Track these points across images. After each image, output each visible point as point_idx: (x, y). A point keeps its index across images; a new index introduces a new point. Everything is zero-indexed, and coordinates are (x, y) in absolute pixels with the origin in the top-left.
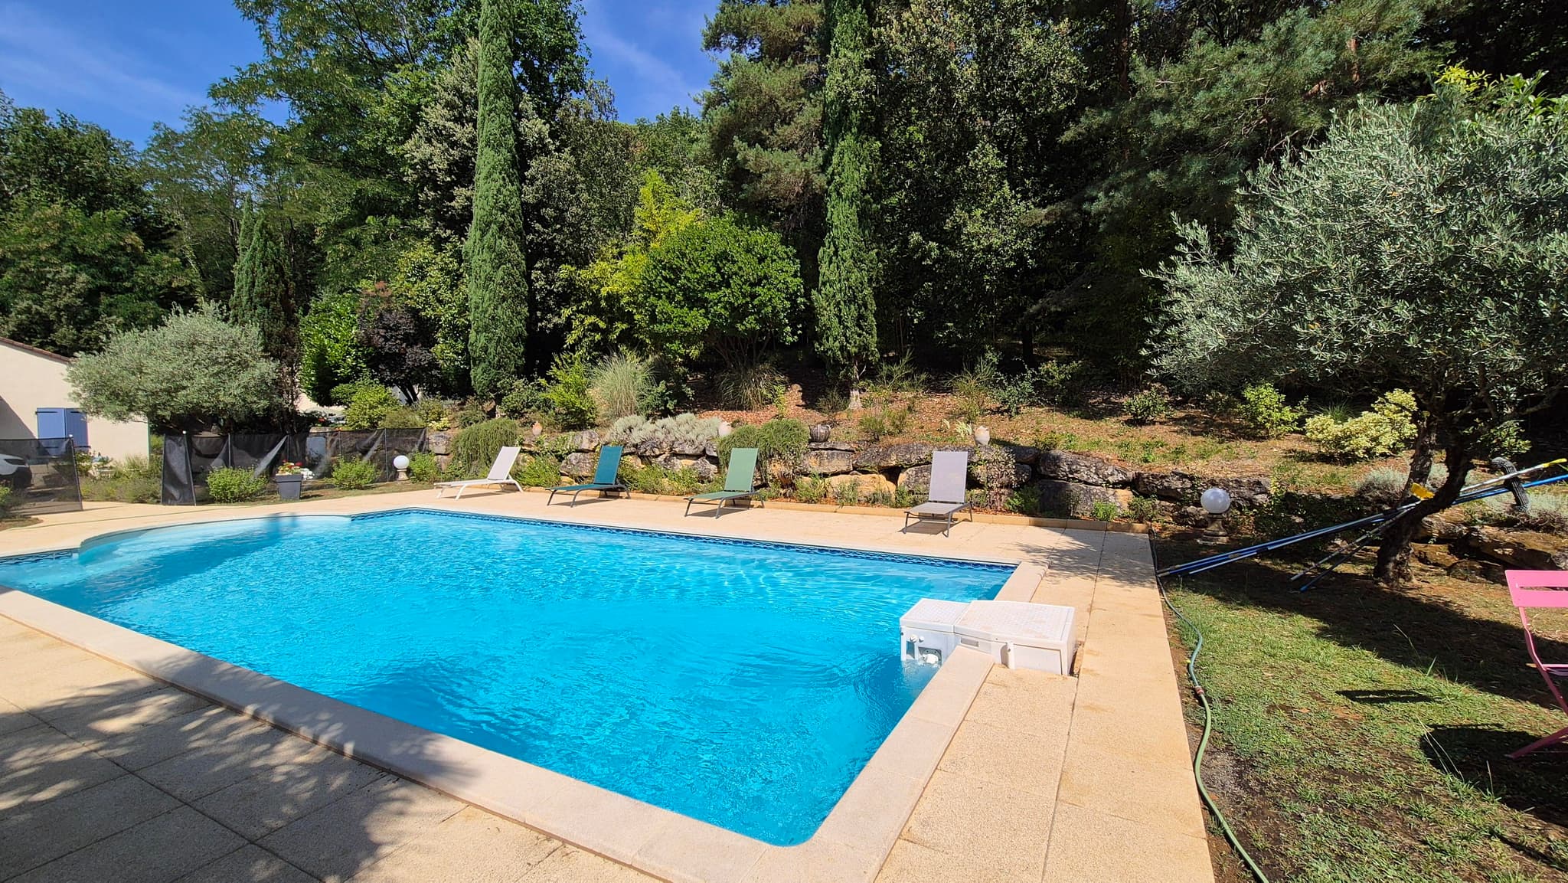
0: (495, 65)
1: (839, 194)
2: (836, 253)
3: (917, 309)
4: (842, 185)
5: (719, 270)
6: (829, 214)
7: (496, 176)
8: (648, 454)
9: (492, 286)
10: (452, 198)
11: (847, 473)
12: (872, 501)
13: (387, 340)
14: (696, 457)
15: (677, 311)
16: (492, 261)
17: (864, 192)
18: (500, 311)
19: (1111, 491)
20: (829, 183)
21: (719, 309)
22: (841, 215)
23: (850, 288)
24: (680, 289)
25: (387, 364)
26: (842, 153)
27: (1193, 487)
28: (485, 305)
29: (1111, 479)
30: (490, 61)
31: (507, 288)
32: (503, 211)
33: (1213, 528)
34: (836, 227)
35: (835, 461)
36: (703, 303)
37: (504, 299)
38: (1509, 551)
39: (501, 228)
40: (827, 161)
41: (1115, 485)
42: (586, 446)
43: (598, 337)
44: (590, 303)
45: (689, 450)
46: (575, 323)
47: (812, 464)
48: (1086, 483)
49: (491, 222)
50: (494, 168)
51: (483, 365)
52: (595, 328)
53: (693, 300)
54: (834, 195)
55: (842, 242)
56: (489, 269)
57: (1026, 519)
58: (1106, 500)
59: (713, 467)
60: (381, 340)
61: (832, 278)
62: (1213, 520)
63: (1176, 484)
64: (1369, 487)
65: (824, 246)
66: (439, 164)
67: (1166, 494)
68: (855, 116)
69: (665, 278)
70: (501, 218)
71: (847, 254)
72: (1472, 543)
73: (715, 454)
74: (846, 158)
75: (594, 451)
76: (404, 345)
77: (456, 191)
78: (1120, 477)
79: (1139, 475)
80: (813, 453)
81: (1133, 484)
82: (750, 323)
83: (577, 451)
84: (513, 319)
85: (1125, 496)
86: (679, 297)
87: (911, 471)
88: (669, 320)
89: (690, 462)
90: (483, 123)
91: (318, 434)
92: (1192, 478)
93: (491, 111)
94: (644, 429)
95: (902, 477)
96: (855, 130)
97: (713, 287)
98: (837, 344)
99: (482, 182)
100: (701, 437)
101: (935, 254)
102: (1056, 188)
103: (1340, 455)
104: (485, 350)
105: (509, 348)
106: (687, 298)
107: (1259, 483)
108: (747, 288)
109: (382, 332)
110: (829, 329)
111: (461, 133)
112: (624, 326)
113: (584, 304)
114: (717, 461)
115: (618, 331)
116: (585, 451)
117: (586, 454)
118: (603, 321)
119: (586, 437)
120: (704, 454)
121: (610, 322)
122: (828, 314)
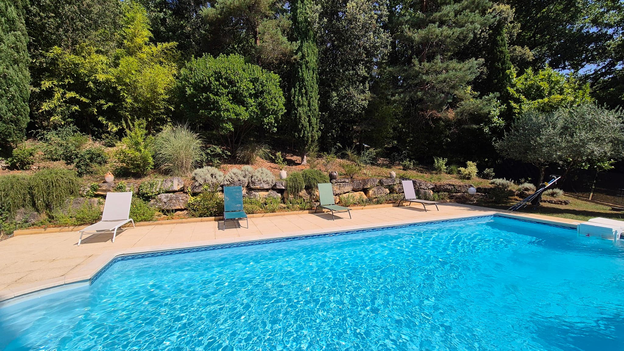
4: (307, 62)
5: (255, 87)
6: (300, 74)
11: (349, 192)
14: (267, 190)
18: (11, 71)
19: (429, 191)
24: (229, 93)
27: (454, 188)
33: (472, 199)
34: (307, 81)
36: (244, 104)
40: (300, 48)
42: (176, 188)
44: (72, 82)
45: (266, 186)
46: (57, 95)
48: (424, 189)
52: (73, 101)
53: (239, 100)
54: (304, 66)
59: (280, 195)
62: (472, 196)
63: (449, 187)
65: (295, 87)
67: (446, 190)
68: (312, 33)
73: (282, 188)
75: (182, 190)
78: (432, 187)
79: (435, 186)
81: (434, 189)
83: (167, 192)
87: (375, 189)
89: (266, 193)
92: (454, 185)
94: (223, 176)
95: (371, 192)
96: (312, 39)
100: (269, 179)
105: (22, 107)
106: (234, 99)
112: (110, 104)
113: (67, 81)
114: (281, 191)
115: (105, 107)
116: (174, 192)
117: (177, 194)
118: (87, 97)
119: (176, 182)
120: (274, 188)
121: (94, 99)
122: (304, 121)
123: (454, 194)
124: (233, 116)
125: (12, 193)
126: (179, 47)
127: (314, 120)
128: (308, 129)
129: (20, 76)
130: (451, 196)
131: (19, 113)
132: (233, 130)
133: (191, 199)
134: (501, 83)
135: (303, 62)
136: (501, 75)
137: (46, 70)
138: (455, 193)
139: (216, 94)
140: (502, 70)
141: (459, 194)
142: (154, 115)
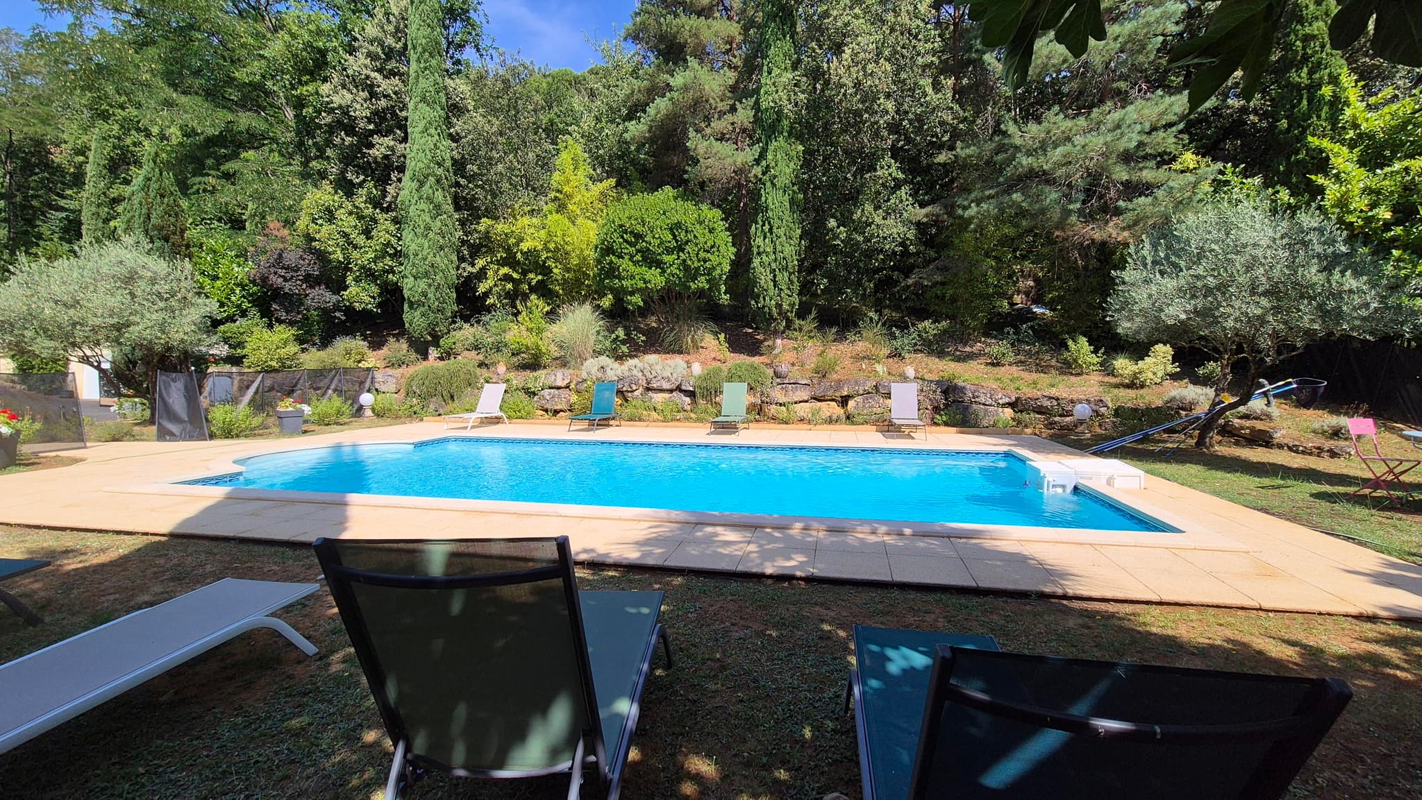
0: (429, 26)
1: (774, 185)
2: (771, 230)
3: (824, 276)
4: (775, 177)
5: (675, 237)
6: (763, 199)
7: (432, 131)
8: (624, 389)
9: (431, 235)
10: (371, 146)
11: (806, 401)
12: (830, 421)
13: (286, 280)
14: (671, 391)
15: (638, 270)
16: (430, 212)
17: (794, 185)
18: (438, 258)
19: (1000, 410)
20: (764, 174)
21: (674, 270)
22: (776, 201)
23: (784, 258)
24: (638, 251)
25: (281, 304)
26: (775, 151)
27: (1058, 404)
28: (425, 253)
29: (1000, 401)
30: (424, 21)
31: (444, 237)
32: (439, 165)
33: (1080, 429)
34: (772, 210)
35: (798, 393)
36: (659, 264)
37: (441, 248)
38: (1248, 431)
39: (438, 181)
40: (762, 155)
41: (1004, 406)
42: (560, 383)
43: (509, 286)
44: (505, 255)
45: (666, 386)
46: (490, 273)
47: (778, 394)
48: (984, 404)
49: (428, 175)
50: (430, 123)
51: (422, 309)
52: (507, 278)
53: (651, 260)
54: (768, 184)
55: (776, 222)
56: (428, 219)
57: (954, 429)
58: (997, 415)
59: (688, 400)
60: (280, 280)
61: (768, 250)
62: (1081, 424)
63: (1047, 403)
64: (1172, 400)
65: (757, 223)
66: (361, 111)
67: (1040, 410)
68: (785, 123)
69: (626, 241)
70: (440, 171)
71: (781, 232)
72: (1228, 429)
73: (691, 389)
74: (779, 156)
75: (567, 387)
76: (304, 286)
77: (376, 139)
78: (1007, 400)
79: (1018, 399)
80: (780, 387)
81: (1012, 405)
82: (702, 283)
83: (551, 388)
84: (448, 268)
85: (1008, 412)
86: (638, 257)
87: (859, 399)
88: (633, 277)
89: (667, 395)
90: (417, 78)
91: (220, 374)
92: (1057, 399)
93: (426, 68)
94: (615, 370)
95: (851, 403)
96: (786, 134)
97: (669, 251)
98: (773, 302)
99: (418, 136)
100: (675, 375)
101: (843, 236)
102: (926, 194)
103: (1134, 384)
104: (425, 294)
105: (447, 294)
106: (645, 259)
107: (1101, 401)
108: (702, 254)
109: (282, 272)
110: (766, 290)
111: (386, 85)
112: (540, 277)
113: (499, 255)
114: (691, 394)
115: (534, 282)
116: (559, 388)
117: (561, 391)
118: (517, 272)
119: (559, 375)
120: (679, 389)
121: (524, 273)
122: (764, 278)
123: (1057, 419)
124: (641, 284)
125: (427, 382)
126: (618, 184)
127: (783, 278)
128: (771, 293)
129: (446, 262)
130: (1051, 424)
131: (444, 302)
132: (641, 304)
133: (574, 398)
134: (1299, 126)
135: (766, 177)
136: (1305, 102)
137: (481, 245)
138: (1060, 416)
139: (620, 256)
140: (1309, 87)
141: (1068, 419)
142: (587, 286)
